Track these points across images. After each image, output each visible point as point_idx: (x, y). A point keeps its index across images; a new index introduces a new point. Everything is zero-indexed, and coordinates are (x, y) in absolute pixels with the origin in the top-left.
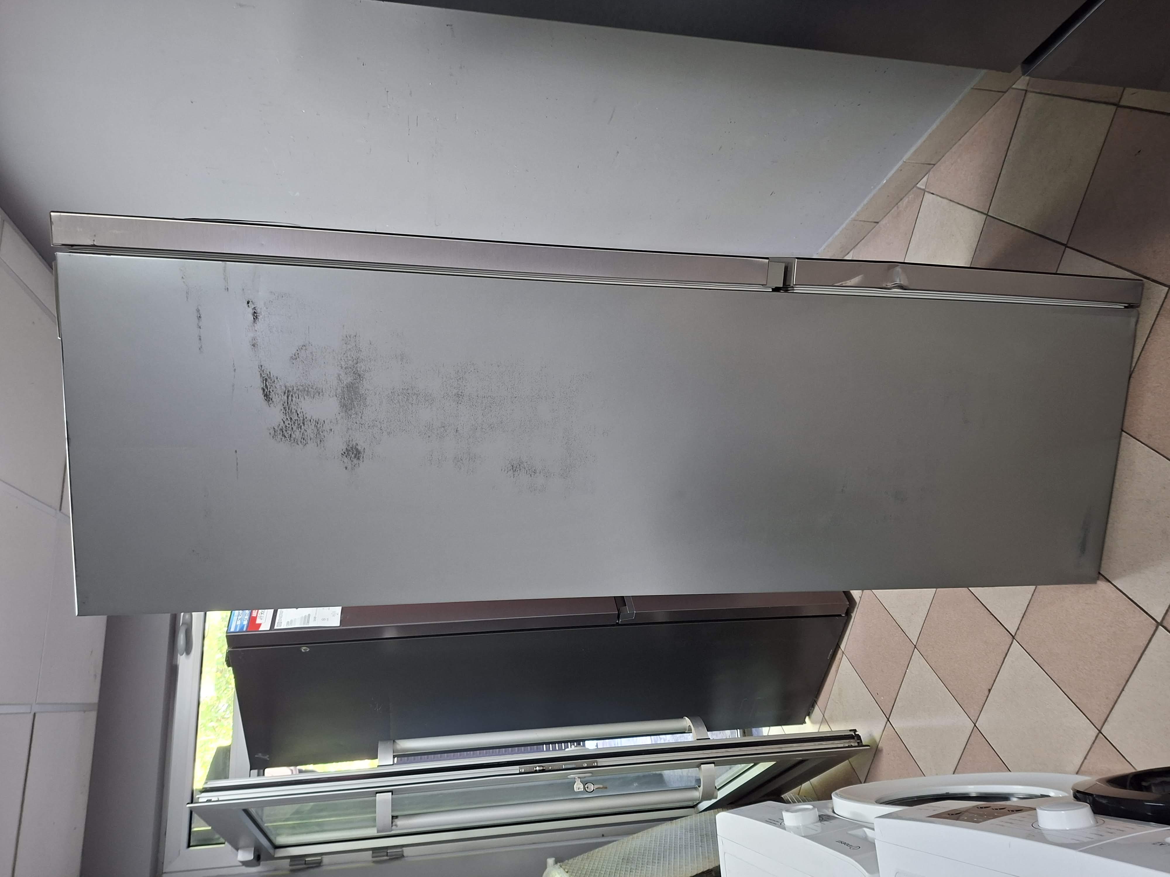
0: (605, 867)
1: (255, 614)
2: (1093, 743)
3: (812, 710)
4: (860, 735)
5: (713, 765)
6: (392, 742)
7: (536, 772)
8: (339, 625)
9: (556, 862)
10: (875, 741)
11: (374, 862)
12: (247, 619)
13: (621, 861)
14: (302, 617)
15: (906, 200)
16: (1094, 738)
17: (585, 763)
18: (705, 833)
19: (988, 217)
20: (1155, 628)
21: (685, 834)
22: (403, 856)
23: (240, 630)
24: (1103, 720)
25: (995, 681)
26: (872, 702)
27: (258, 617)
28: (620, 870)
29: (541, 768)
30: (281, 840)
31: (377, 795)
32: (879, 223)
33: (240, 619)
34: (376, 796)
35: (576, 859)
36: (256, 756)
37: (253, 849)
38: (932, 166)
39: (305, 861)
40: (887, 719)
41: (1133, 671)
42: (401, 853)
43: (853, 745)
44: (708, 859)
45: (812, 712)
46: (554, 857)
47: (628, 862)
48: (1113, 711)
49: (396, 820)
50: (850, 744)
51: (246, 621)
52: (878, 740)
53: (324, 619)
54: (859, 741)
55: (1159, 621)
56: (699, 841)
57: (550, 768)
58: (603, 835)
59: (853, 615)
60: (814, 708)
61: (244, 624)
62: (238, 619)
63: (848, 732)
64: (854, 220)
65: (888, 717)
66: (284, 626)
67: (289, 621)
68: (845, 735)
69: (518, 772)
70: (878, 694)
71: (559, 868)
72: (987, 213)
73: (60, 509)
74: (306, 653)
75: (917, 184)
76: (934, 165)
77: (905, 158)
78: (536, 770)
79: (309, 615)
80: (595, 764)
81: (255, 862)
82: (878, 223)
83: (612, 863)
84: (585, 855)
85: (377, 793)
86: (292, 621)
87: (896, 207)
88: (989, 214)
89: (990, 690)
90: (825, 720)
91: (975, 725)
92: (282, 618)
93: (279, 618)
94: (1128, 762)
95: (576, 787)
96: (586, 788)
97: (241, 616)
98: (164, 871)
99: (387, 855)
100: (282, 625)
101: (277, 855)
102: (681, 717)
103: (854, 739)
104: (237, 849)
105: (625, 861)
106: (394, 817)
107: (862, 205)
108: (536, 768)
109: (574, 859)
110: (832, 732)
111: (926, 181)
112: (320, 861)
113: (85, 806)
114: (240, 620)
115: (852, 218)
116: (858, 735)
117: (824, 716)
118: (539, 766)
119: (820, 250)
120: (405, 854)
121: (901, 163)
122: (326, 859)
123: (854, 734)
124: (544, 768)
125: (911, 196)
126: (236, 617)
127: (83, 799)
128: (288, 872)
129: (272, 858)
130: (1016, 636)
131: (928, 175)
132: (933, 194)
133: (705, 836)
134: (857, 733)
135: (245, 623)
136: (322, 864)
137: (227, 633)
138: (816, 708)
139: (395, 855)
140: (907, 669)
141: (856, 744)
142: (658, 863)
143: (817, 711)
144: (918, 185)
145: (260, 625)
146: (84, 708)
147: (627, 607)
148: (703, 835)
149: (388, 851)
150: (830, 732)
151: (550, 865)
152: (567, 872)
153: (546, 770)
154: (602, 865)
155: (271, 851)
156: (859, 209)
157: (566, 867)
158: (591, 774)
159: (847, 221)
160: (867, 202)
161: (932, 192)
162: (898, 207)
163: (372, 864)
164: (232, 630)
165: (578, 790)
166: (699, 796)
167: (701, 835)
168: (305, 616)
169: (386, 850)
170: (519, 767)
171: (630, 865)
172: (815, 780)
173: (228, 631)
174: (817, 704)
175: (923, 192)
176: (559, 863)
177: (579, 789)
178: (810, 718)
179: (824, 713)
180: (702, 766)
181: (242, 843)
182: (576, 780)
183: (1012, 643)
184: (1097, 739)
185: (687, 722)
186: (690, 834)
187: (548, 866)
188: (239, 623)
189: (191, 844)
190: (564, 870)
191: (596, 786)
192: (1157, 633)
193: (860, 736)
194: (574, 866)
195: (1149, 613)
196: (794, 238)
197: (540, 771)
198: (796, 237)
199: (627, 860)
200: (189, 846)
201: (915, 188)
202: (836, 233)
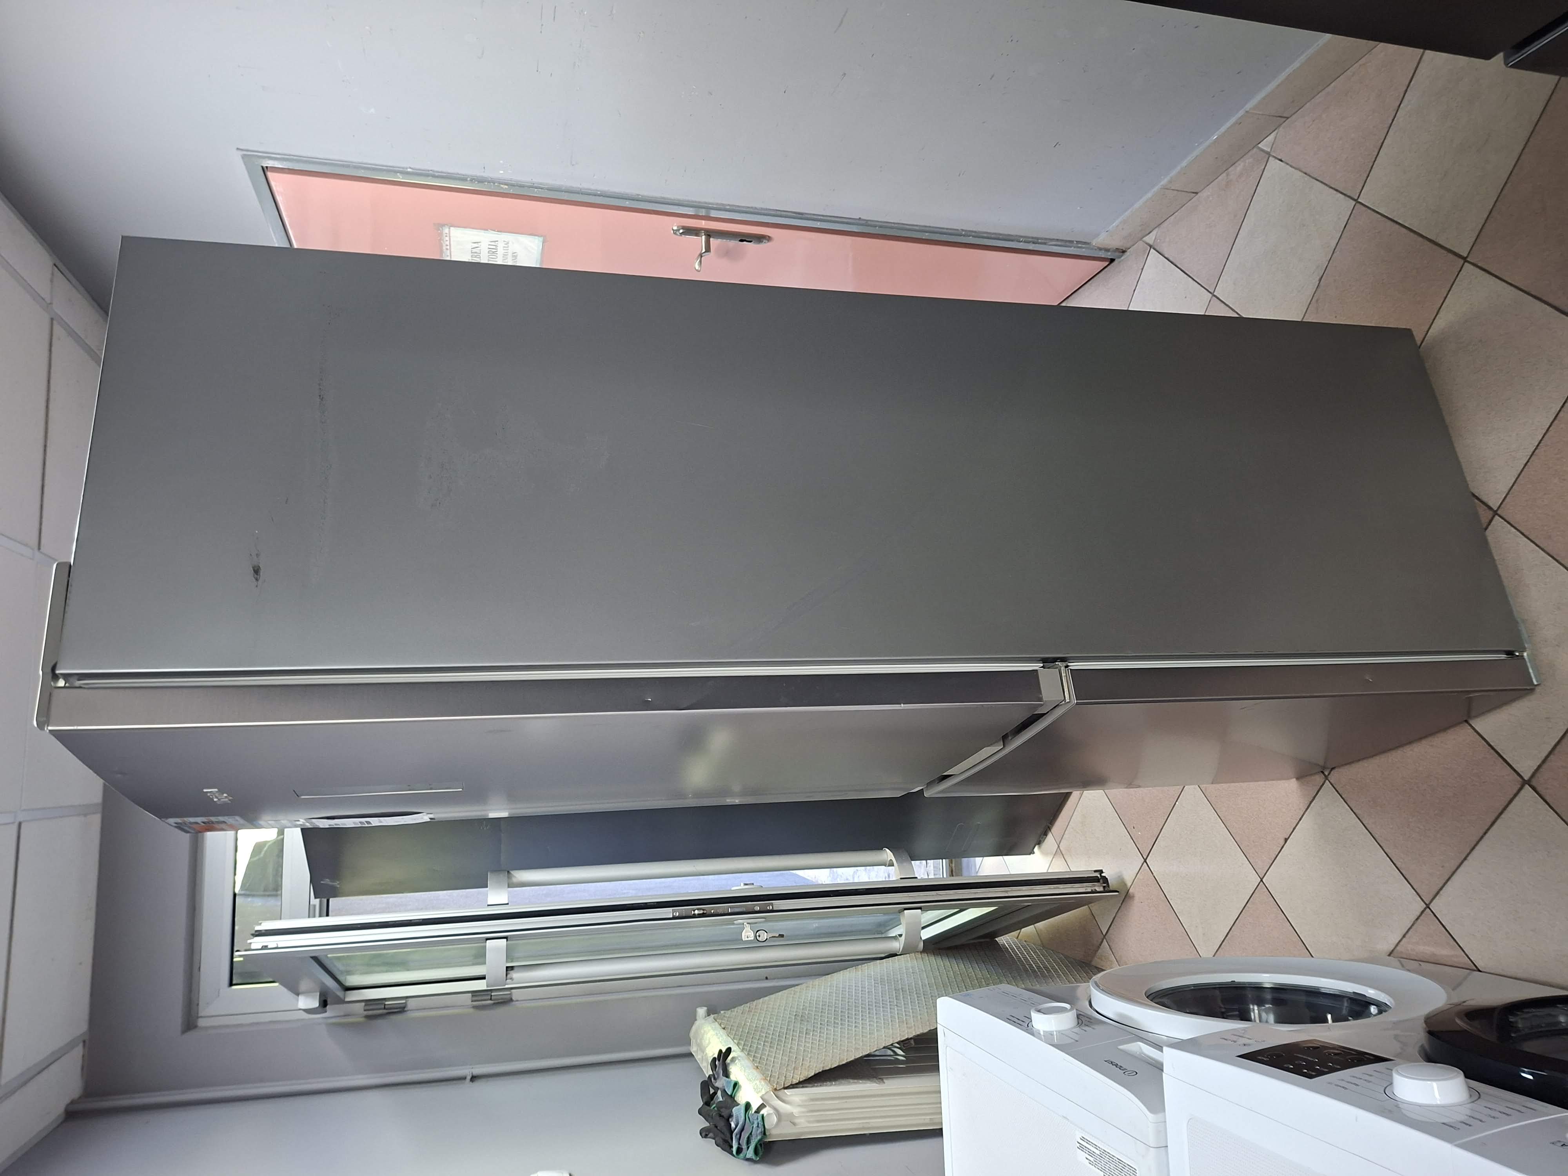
0: (773, 1025)
2: (1417, 919)
3: (1044, 839)
4: (1107, 877)
5: (920, 910)
6: (507, 873)
7: (694, 916)
9: (709, 1013)
10: (1126, 885)
11: (475, 1007)
13: (793, 1017)
15: (1239, 167)
16: (1418, 914)
17: (757, 905)
18: (900, 988)
19: (1358, 205)
20: (1519, 786)
21: (875, 986)
22: (511, 1000)
24: (1434, 893)
25: (1294, 829)
26: (1125, 836)
28: (793, 1030)
29: (701, 912)
30: (353, 980)
31: (488, 941)
32: (1199, 194)
34: (486, 942)
35: (734, 1011)
36: (322, 882)
37: (318, 994)
38: (1284, 119)
39: (385, 1004)
40: (1143, 860)
41: (1482, 838)
42: (509, 996)
43: (1098, 890)
44: (906, 1023)
45: (1044, 841)
46: (705, 1006)
47: (803, 1020)
48: (1449, 883)
49: (511, 972)
50: (1093, 889)
52: (1129, 884)
54: (1105, 885)
55: (1526, 778)
56: (893, 998)
57: (712, 911)
58: (767, 978)
60: (1046, 835)
63: (1092, 873)
64: (1165, 188)
65: (1145, 857)
68: (1087, 877)
69: (671, 916)
70: (1134, 828)
71: (714, 1022)
72: (1356, 198)
73: (39, 549)
75: (1259, 143)
76: (1288, 118)
77: (1248, 107)
78: (694, 914)
80: (769, 907)
81: (321, 1009)
82: (1197, 193)
83: (782, 1020)
84: (746, 1007)
85: (487, 939)
87: (1224, 174)
88: (1359, 200)
89: (1286, 840)
90: (1060, 852)
91: (1262, 880)
94: (1460, 946)
95: (745, 936)
96: (758, 937)
98: (199, 1015)
99: (491, 999)
101: (347, 999)
102: (880, 848)
103: (1099, 882)
104: (298, 994)
105: (799, 1018)
106: (509, 969)
107: (1179, 168)
108: (694, 911)
109: (731, 1011)
110: (1071, 873)
111: (1273, 141)
112: (403, 1005)
113: (91, 934)
115: (1163, 185)
116: (1105, 877)
117: (1059, 847)
118: (698, 909)
119: (1112, 226)
120: (514, 998)
121: (1241, 113)
122: (411, 1004)
123: (1099, 876)
124: (705, 912)
125: (1248, 160)
127: (89, 927)
128: (362, 1020)
129: (342, 1001)
130: (1329, 776)
131: (1276, 131)
132: (1281, 160)
133: (901, 991)
134: (1103, 875)
136: (406, 1009)
138: (1050, 836)
139: (502, 999)
140: (1176, 801)
141: (1101, 889)
142: (841, 1024)
143: (1050, 840)
144: (1259, 145)
146: (84, 811)
148: (899, 990)
149: (492, 994)
150: (1069, 873)
151: (701, 1016)
152: (724, 1029)
153: (708, 913)
154: (769, 1022)
155: (340, 993)
156: (1174, 173)
157: (723, 1021)
158: (764, 919)
159: (1155, 189)
160: (1186, 164)
161: (1280, 158)
162: (1227, 175)
163: (472, 1010)
165: (747, 939)
166: (898, 948)
167: (895, 990)
169: (489, 993)
170: (672, 910)
171: (806, 1024)
172: (1041, 925)
174: (1050, 831)
175: (1267, 156)
176: (713, 1014)
177: (748, 937)
178: (1040, 847)
179: (1059, 844)
180: (905, 911)
181: (304, 985)
182: (745, 926)
183: (1323, 784)
184: (1423, 915)
185: (888, 855)
186: (882, 987)
187: (698, 1018)
189: (234, 982)
190: (720, 1025)
191: (770, 935)
192: (1523, 792)
193: (1107, 879)
194: (732, 1020)
195: (1513, 766)
196: (1079, 208)
197: (700, 916)
198: (1081, 208)
199: (801, 1018)
200: (231, 984)
201: (1255, 149)
202: (1137, 206)
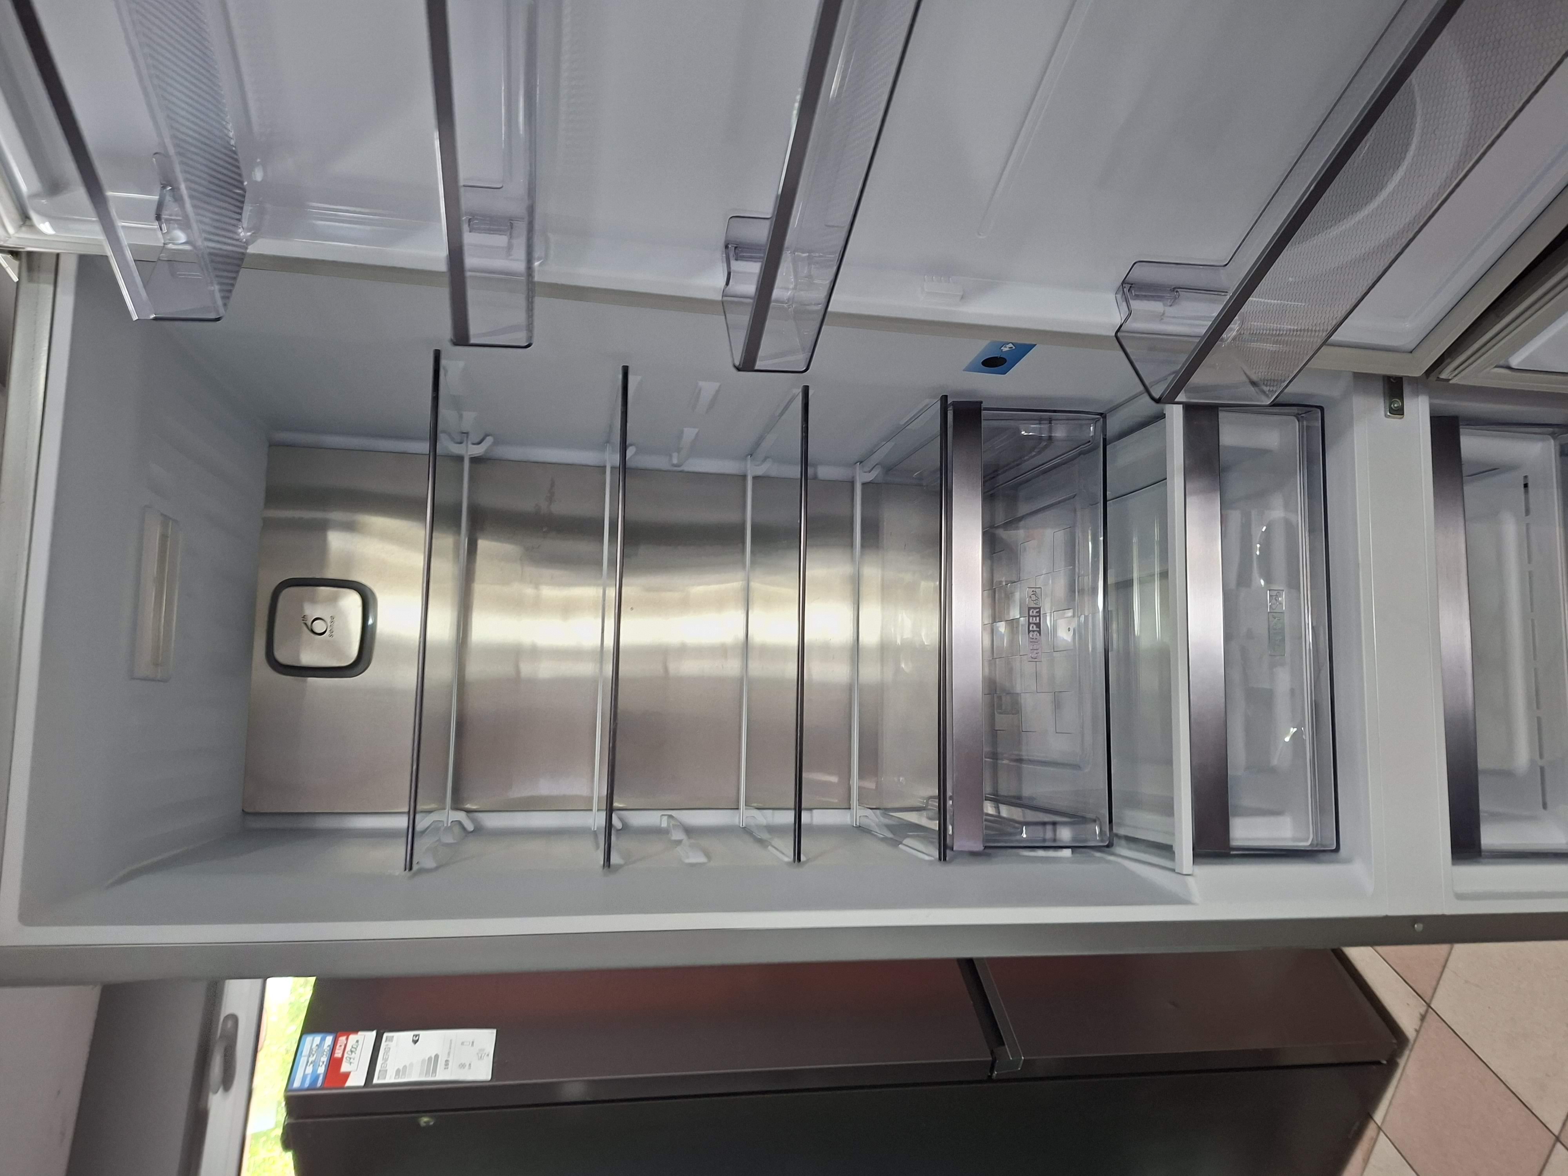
1: (338, 1053)
8: (489, 1078)
12: (325, 1063)
14: (423, 1061)
23: (310, 1084)
27: (344, 1059)
33: (311, 1063)
51: (324, 1066)
53: (462, 1066)
59: (1402, 1062)
61: (319, 1072)
62: (308, 1062)
66: (390, 1079)
67: (401, 1068)
74: (428, 1127)
79: (437, 1056)
86: (405, 1067)
92: (388, 1062)
93: (381, 1063)
97: (315, 1056)
100: (387, 1077)
114: (312, 1065)
126: (306, 1058)
135: (321, 1070)
137: (287, 1090)
145: (347, 1075)
147: (1006, 1046)
164: (296, 1084)
168: (430, 1059)
173: (289, 1087)
188: (309, 1070)
